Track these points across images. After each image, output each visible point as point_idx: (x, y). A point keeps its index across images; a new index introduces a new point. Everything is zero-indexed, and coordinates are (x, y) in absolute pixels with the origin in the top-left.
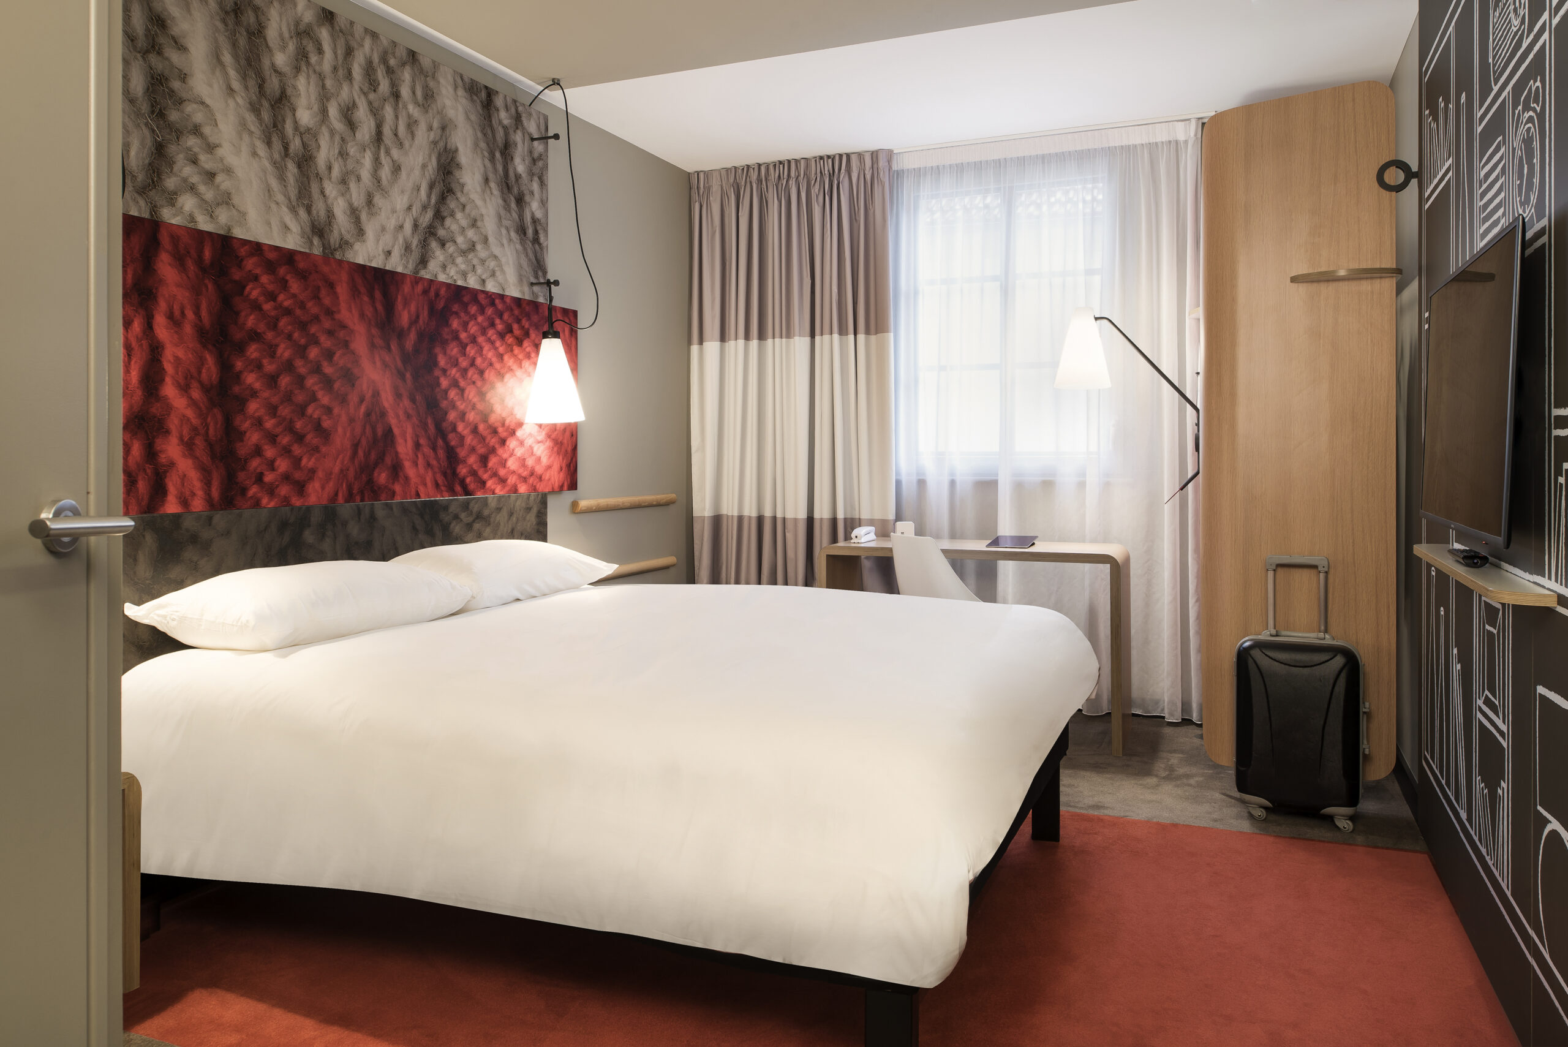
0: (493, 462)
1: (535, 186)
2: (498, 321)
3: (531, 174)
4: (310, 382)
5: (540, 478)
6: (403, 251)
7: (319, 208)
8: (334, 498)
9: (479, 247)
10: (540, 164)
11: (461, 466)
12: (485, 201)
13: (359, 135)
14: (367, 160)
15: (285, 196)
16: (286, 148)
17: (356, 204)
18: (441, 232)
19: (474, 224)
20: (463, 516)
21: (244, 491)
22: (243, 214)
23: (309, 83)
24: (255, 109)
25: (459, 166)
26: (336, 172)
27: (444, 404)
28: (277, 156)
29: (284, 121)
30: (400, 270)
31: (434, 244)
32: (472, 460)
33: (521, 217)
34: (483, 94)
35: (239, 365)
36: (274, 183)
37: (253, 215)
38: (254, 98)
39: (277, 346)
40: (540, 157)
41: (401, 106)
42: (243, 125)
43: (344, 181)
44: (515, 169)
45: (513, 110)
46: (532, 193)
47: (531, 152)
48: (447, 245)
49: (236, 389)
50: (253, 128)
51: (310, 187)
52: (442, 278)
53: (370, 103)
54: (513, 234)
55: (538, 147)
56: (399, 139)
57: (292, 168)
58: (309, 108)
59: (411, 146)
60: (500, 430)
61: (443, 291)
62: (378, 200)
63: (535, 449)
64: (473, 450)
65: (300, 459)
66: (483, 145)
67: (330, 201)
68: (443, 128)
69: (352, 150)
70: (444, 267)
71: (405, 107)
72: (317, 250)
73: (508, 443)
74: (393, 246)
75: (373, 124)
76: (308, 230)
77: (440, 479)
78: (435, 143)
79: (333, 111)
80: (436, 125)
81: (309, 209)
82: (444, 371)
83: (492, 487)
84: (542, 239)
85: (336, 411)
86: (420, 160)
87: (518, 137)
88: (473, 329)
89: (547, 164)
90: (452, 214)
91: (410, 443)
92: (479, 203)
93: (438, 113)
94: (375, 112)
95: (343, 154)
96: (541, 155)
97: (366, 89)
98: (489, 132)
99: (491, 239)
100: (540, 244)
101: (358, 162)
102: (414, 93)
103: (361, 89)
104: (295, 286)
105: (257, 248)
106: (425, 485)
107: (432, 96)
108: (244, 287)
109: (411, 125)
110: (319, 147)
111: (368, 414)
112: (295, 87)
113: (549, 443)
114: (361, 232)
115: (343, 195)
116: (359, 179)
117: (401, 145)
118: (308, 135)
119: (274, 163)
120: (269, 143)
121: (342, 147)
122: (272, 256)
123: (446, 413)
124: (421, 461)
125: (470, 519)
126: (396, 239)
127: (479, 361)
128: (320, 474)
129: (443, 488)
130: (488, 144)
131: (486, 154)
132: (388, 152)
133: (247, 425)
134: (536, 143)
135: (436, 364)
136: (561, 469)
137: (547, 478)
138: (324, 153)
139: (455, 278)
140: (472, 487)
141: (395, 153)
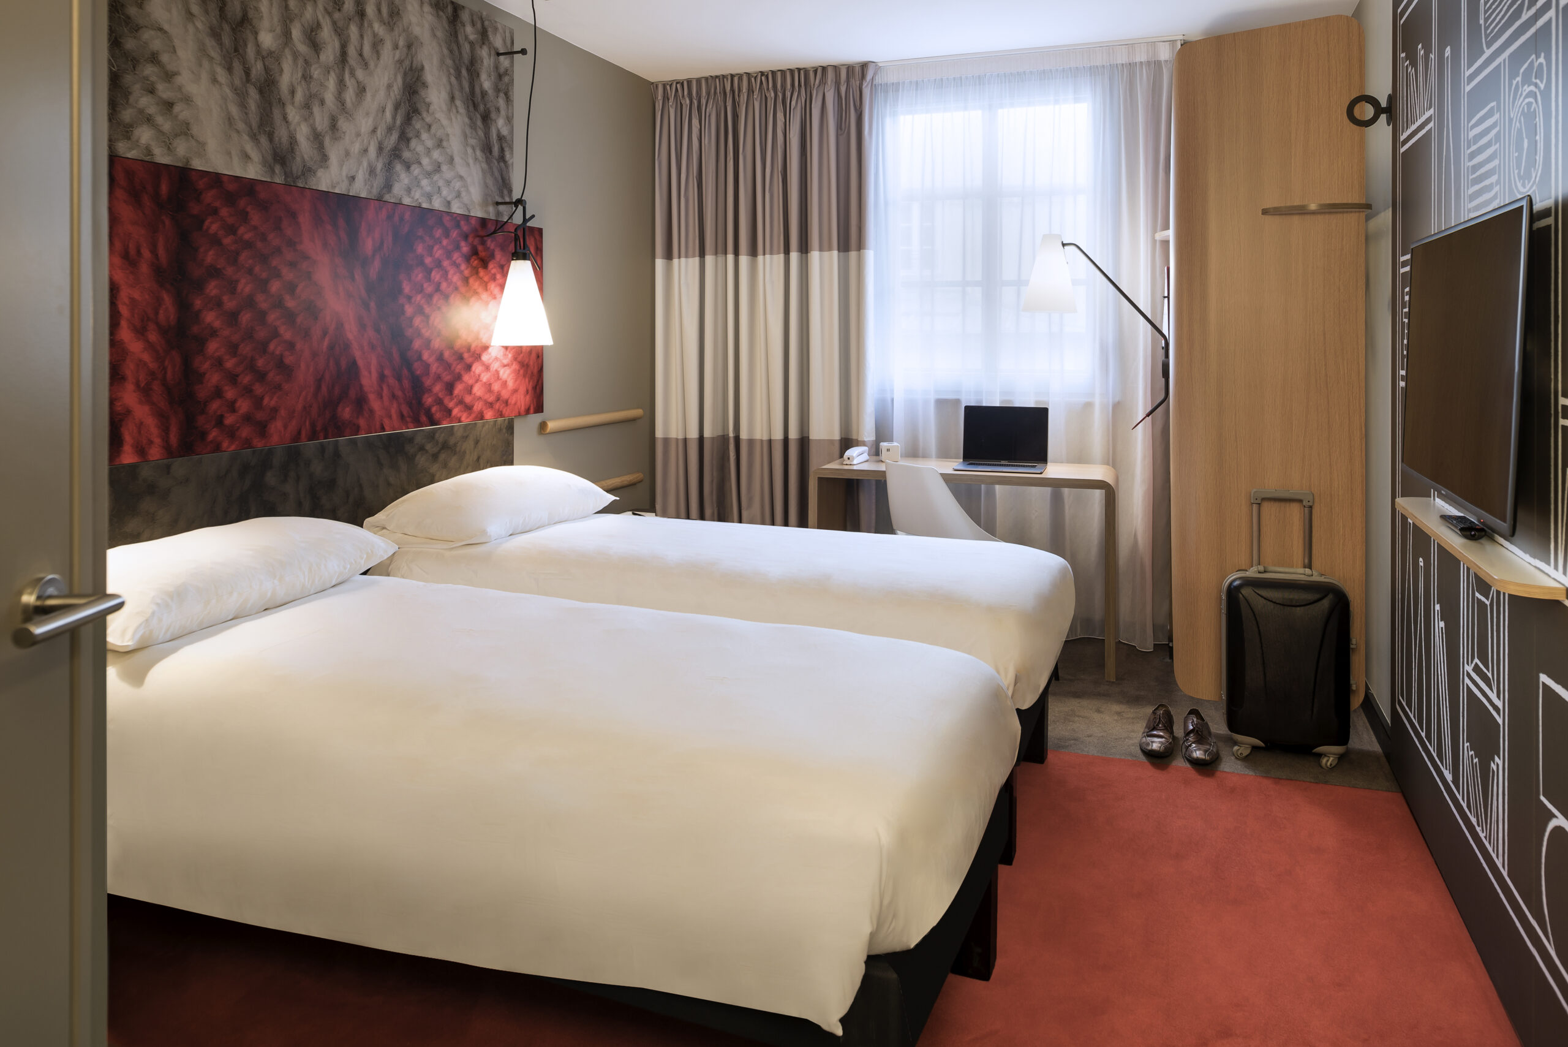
0: (459, 389)
1: (501, 102)
2: (463, 244)
3: (497, 90)
4: (272, 317)
5: (506, 403)
6: (367, 176)
7: (282, 134)
8: (297, 438)
10: (506, 79)
11: (426, 396)
12: (450, 119)
13: (323, 57)
14: (332, 83)
15: (246, 123)
16: (247, 72)
17: (319, 128)
18: (406, 155)
20: (428, 447)
21: (203, 435)
22: (202, 145)
24: (215, 34)
25: (425, 85)
26: (299, 96)
27: (409, 332)
28: (237, 82)
29: (246, 45)
30: (363, 195)
31: (398, 167)
32: (438, 388)
33: (487, 135)
34: (450, 9)
35: (198, 303)
36: (234, 110)
37: (213, 145)
38: (215, 22)
39: (237, 281)
40: (506, 72)
41: (366, 24)
42: (202, 50)
43: (307, 106)
44: (481, 86)
45: (479, 25)
46: (498, 110)
47: (497, 67)
48: (412, 168)
49: (195, 329)
50: (213, 54)
51: (272, 113)
52: (407, 201)
53: (334, 23)
54: (479, 153)
55: (504, 61)
56: (364, 60)
57: (253, 94)
58: (272, 31)
59: (376, 66)
60: (466, 355)
61: (407, 216)
62: (342, 124)
63: (501, 373)
64: (438, 378)
66: (449, 62)
67: (292, 128)
68: (409, 46)
69: (316, 73)
70: (409, 190)
71: (371, 25)
72: (279, 179)
73: (473, 368)
74: (357, 171)
75: (337, 44)
76: (270, 158)
77: (406, 410)
78: (400, 62)
79: (296, 33)
80: (401, 43)
81: (271, 136)
82: (409, 298)
84: (508, 156)
85: (298, 346)
86: (385, 80)
87: (484, 52)
88: (438, 253)
89: (513, 80)
90: (418, 135)
91: (375, 375)
92: (445, 122)
93: (404, 30)
94: (340, 32)
95: (307, 77)
96: (507, 70)
98: (455, 48)
99: (457, 160)
100: (505, 162)
101: (322, 85)
102: (379, 10)
104: (255, 218)
105: (216, 179)
106: (390, 417)
107: (398, 13)
108: (203, 222)
109: (377, 44)
110: (282, 70)
111: (331, 347)
112: (257, 9)
113: (515, 366)
114: (324, 158)
115: (306, 120)
116: (322, 102)
117: (366, 65)
118: (271, 58)
119: (235, 90)
120: (230, 69)
121: (305, 70)
122: (231, 187)
123: (411, 342)
124: (386, 392)
125: (435, 450)
126: (360, 163)
127: (444, 285)
128: (283, 413)
129: (408, 419)
130: (454, 61)
131: (452, 71)
132: (352, 74)
133: (206, 366)
134: (502, 58)
135: (400, 291)
136: (527, 391)
137: (513, 402)
138: (288, 75)
140: (438, 416)
141: (360, 74)
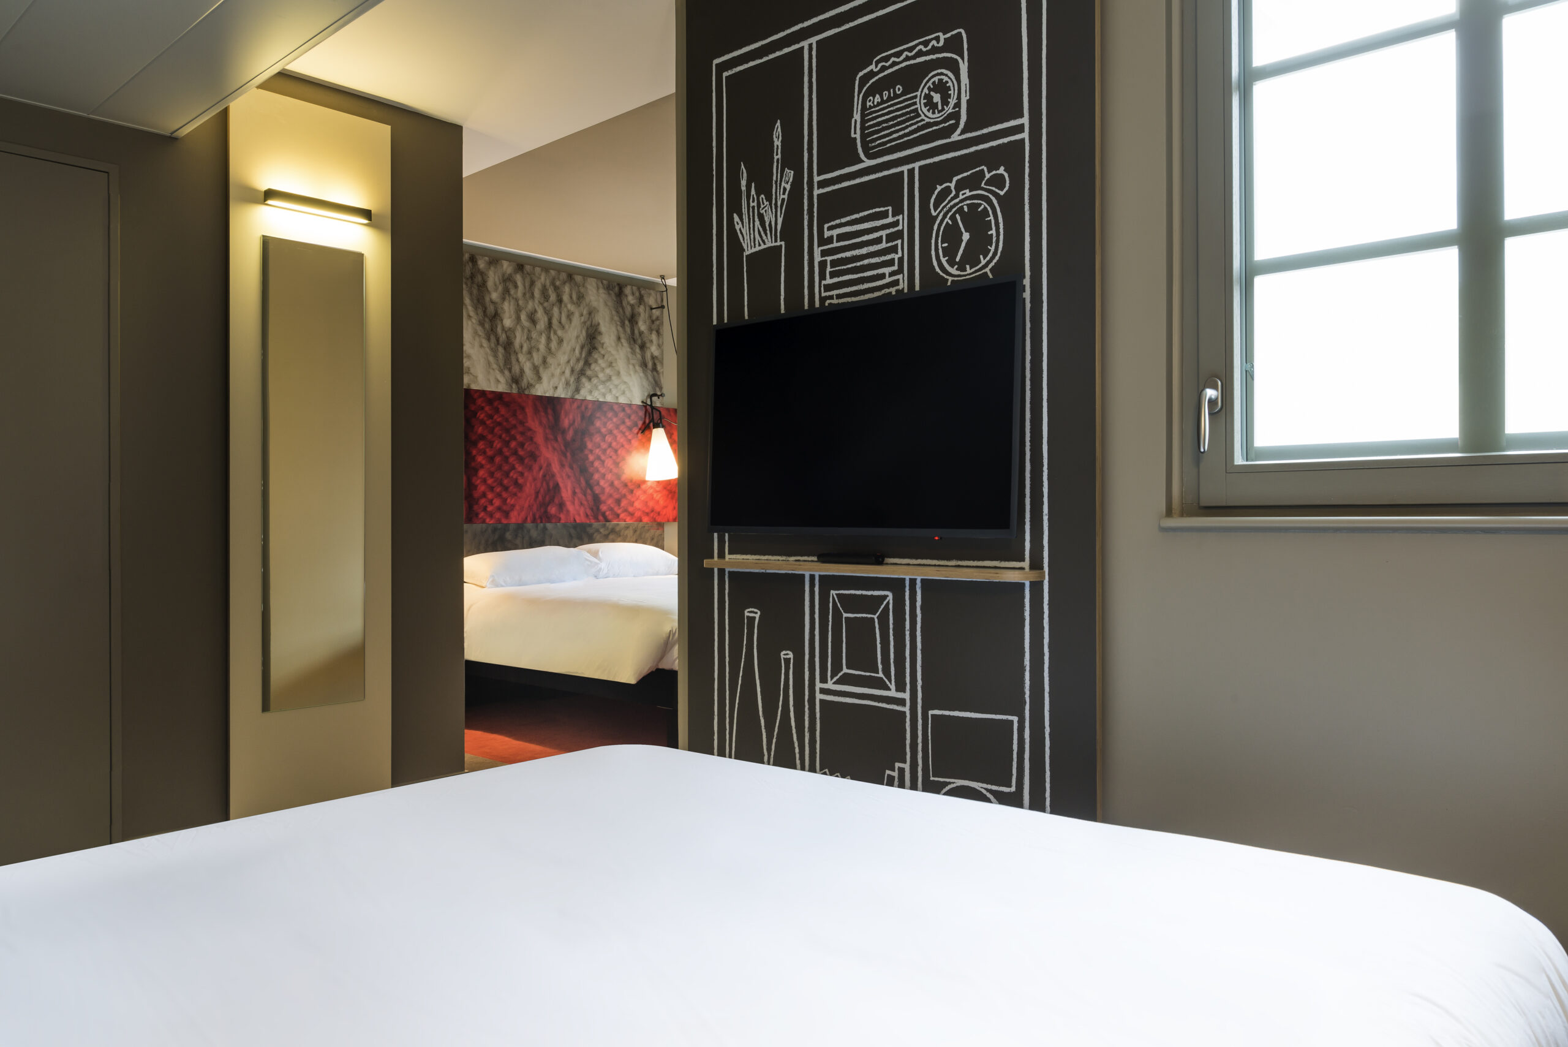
9: (614, 378)
19: (610, 365)
23: (510, 305)
65: (507, 499)
83: (624, 518)
97: (542, 302)
103: (539, 302)
139: (598, 397)
